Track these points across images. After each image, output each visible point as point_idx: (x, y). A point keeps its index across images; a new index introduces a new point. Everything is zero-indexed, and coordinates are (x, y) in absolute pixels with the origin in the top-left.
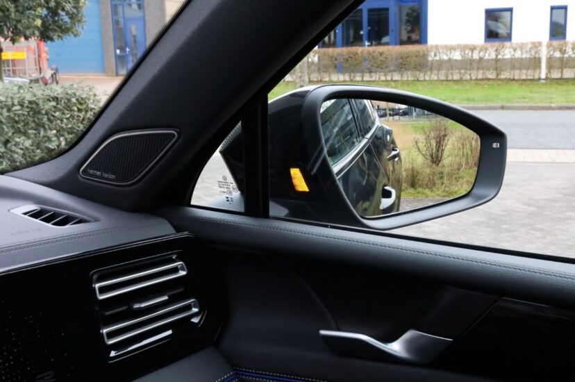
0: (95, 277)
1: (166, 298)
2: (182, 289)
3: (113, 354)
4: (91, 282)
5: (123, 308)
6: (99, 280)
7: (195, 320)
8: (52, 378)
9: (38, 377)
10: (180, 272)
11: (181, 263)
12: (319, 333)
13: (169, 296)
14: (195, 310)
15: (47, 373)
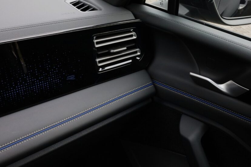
0: (95, 37)
1: (125, 48)
2: (134, 44)
3: (101, 70)
4: (93, 39)
5: (106, 51)
6: (96, 39)
7: (138, 58)
8: (74, 78)
9: (68, 77)
10: (134, 37)
11: (134, 33)
12: (189, 74)
13: (127, 47)
14: (139, 54)
15: (72, 76)
